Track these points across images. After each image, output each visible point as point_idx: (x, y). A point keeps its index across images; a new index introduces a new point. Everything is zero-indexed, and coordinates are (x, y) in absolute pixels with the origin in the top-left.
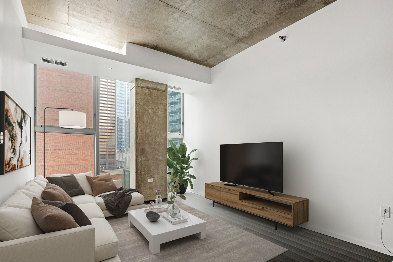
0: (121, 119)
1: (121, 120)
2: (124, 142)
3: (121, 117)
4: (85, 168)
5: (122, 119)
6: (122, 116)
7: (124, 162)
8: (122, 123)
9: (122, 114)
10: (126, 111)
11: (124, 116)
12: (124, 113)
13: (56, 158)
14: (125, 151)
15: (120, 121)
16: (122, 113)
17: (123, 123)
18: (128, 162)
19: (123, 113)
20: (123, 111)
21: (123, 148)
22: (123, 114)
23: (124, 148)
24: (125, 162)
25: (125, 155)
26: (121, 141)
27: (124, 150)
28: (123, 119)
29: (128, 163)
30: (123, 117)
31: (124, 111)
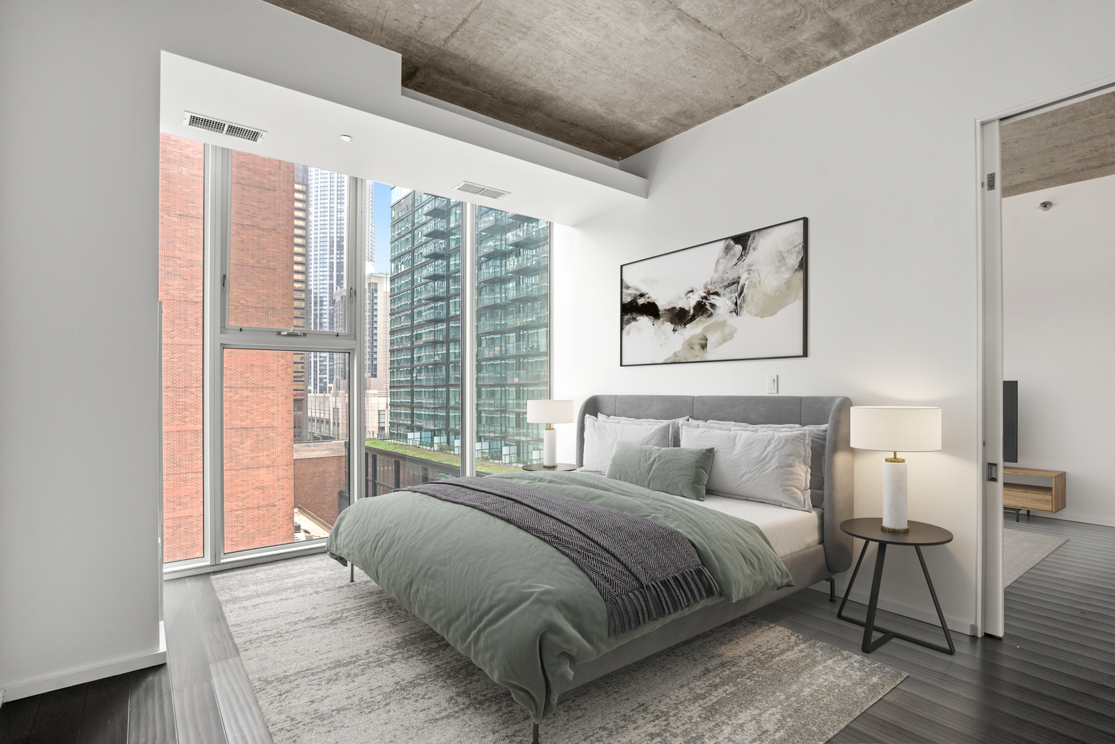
0: (318, 295)
1: (318, 299)
2: (327, 363)
3: (318, 291)
4: (268, 438)
5: (322, 295)
6: (322, 286)
7: (328, 422)
8: (321, 308)
9: (321, 282)
10: (335, 273)
11: (327, 286)
12: (328, 278)
13: (190, 410)
14: (330, 388)
15: (316, 303)
16: (322, 278)
17: (324, 307)
18: (340, 421)
19: (325, 278)
20: (325, 273)
21: (324, 380)
22: (325, 282)
23: (327, 380)
24: (332, 420)
25: (332, 399)
26: (318, 359)
27: (329, 385)
28: (325, 295)
29: (340, 425)
30: (325, 290)
31: (328, 273)
